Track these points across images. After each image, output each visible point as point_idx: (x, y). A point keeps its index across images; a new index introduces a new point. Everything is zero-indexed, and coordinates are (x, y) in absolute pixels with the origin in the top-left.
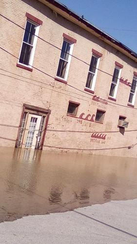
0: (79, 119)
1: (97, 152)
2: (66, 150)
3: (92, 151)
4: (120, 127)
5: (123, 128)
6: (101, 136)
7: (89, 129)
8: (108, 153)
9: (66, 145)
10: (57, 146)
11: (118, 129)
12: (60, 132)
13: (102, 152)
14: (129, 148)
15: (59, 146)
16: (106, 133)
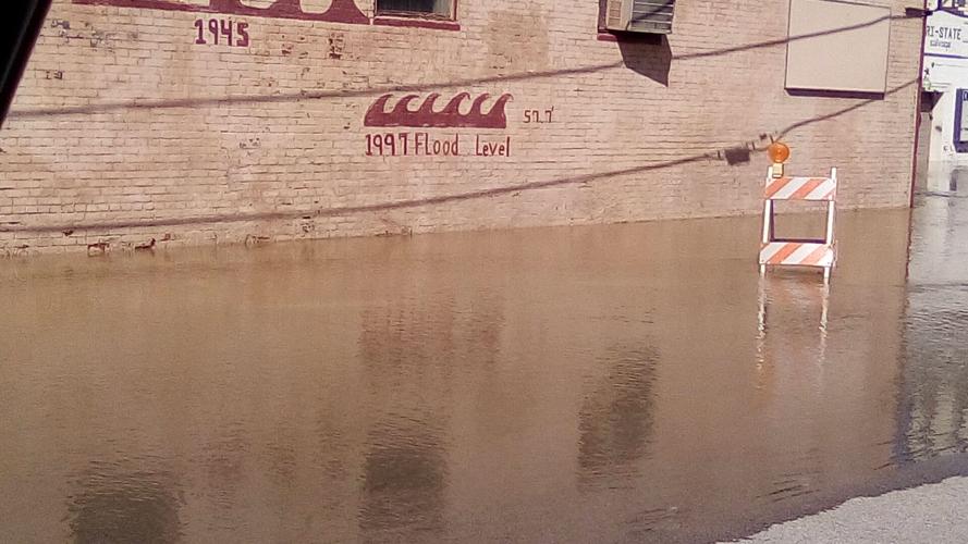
0: (206, 17)
1: (456, 217)
2: (140, 237)
3: (395, 214)
4: (623, 37)
5: (657, 40)
6: (465, 108)
7: (330, 75)
8: (558, 209)
9: (135, 202)
10: (31, 221)
11: (614, 51)
12: (43, 123)
13: (498, 213)
14: (738, 156)
15: (65, 218)
16: (505, 88)
